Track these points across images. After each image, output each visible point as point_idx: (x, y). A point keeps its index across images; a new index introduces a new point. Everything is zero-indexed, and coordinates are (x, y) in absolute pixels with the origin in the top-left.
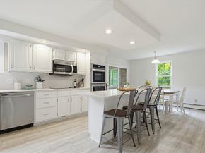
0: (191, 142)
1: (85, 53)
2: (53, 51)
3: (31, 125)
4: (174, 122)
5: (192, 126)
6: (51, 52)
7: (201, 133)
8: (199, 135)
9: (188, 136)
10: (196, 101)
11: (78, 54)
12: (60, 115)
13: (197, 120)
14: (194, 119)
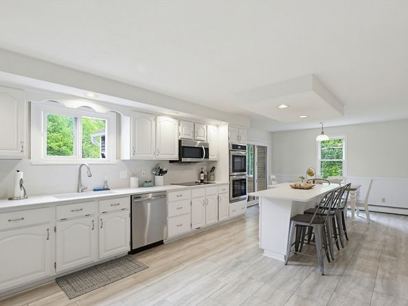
0: (394, 254)
1: (217, 126)
2: (179, 125)
3: (161, 243)
4: (362, 232)
5: (387, 237)
6: (177, 126)
7: (403, 244)
8: (401, 247)
9: (387, 249)
10: (384, 200)
11: (209, 127)
12: (194, 227)
13: (392, 229)
14: (387, 228)
